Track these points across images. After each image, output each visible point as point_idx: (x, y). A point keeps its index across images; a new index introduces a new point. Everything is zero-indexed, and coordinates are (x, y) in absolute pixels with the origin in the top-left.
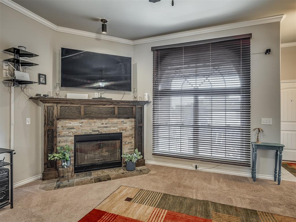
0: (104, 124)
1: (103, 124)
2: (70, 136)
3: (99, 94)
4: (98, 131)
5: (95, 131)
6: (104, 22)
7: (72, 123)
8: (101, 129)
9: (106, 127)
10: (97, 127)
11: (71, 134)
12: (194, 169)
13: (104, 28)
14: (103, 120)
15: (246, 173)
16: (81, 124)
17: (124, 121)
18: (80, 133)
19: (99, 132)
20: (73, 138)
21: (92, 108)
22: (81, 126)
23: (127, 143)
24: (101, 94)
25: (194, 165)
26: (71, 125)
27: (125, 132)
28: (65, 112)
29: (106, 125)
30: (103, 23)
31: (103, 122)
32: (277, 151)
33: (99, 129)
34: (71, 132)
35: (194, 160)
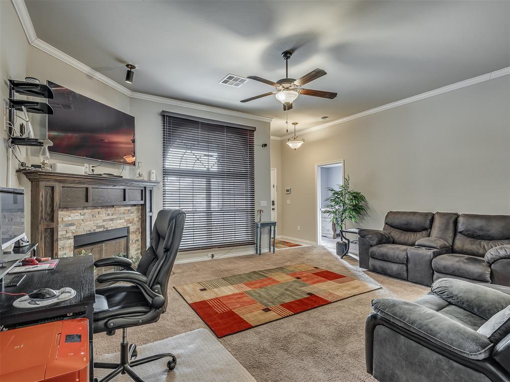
0: (110, 215)
1: (108, 215)
2: (69, 238)
3: (89, 167)
4: (103, 226)
5: (100, 227)
6: (131, 68)
7: (72, 215)
8: (106, 223)
9: (112, 220)
10: (102, 221)
11: (70, 235)
12: (210, 259)
13: (129, 76)
14: (109, 209)
15: (251, 251)
16: (82, 217)
17: (130, 210)
18: (81, 232)
19: (104, 228)
20: (72, 241)
21: (100, 190)
22: (83, 220)
23: (134, 241)
24: (93, 167)
25: (210, 254)
26: (70, 219)
27: (132, 225)
28: (66, 196)
29: (112, 217)
30: (129, 69)
31: (109, 212)
32: (271, 227)
33: (104, 223)
34: (71, 232)
35: (212, 248)
